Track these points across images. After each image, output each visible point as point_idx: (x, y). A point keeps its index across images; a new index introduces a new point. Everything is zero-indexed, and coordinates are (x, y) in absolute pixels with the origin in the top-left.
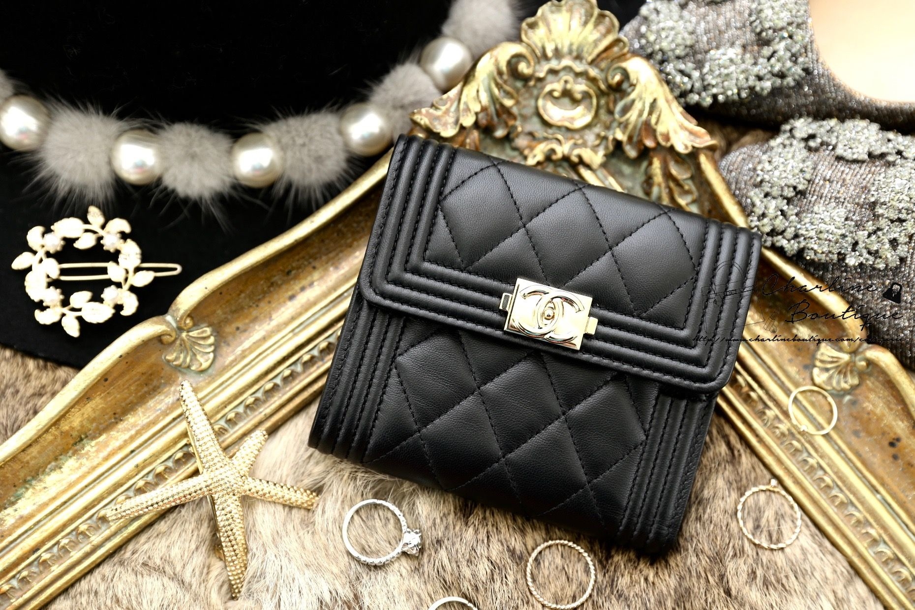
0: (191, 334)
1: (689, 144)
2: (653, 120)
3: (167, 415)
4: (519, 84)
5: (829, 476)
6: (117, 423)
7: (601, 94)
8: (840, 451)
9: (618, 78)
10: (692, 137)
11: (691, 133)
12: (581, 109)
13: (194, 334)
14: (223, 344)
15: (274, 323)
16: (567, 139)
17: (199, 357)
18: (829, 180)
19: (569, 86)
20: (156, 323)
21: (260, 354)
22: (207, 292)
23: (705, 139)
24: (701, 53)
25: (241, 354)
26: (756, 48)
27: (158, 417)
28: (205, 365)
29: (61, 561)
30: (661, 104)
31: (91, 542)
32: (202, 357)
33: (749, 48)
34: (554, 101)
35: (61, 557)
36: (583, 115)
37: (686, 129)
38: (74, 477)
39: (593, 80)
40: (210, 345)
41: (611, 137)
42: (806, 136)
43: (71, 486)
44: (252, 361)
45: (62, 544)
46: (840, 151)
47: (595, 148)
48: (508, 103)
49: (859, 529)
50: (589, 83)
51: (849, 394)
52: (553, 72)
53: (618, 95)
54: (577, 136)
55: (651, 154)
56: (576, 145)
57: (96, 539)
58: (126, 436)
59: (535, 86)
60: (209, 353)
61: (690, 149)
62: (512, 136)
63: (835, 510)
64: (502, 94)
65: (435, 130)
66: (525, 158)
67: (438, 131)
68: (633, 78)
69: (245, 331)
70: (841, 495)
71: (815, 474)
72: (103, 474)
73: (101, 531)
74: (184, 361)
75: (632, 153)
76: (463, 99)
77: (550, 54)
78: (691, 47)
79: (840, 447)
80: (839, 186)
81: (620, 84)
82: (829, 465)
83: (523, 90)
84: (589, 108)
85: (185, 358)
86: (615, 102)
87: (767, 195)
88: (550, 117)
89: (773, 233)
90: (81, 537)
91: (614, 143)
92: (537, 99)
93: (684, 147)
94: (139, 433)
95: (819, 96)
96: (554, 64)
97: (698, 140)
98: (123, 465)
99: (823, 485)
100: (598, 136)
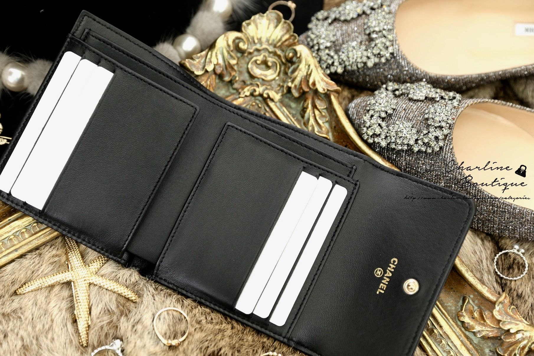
2: (308, 76)
4: (239, 55)
7: (282, 63)
9: (291, 55)
10: (327, 86)
11: (327, 83)
12: (270, 72)
16: (262, 85)
19: (265, 58)
23: (333, 86)
24: (338, 46)
26: (367, 43)
30: (313, 67)
33: (364, 43)
34: (257, 65)
36: (272, 74)
39: (279, 56)
41: (285, 86)
42: (394, 89)
46: (411, 96)
47: (277, 91)
48: (233, 62)
50: (276, 58)
52: (257, 50)
53: (290, 64)
54: (268, 84)
55: (307, 95)
56: (267, 89)
59: (247, 56)
61: (326, 91)
62: (233, 82)
64: (229, 57)
65: (191, 70)
66: (240, 93)
67: (193, 71)
68: (299, 54)
75: (296, 94)
77: (256, 41)
78: (334, 42)
81: (292, 58)
83: (241, 58)
84: (275, 71)
86: (289, 68)
88: (255, 73)
91: (287, 89)
92: (248, 64)
93: (323, 90)
95: (400, 70)
96: (258, 46)
97: (330, 87)
100: (279, 85)
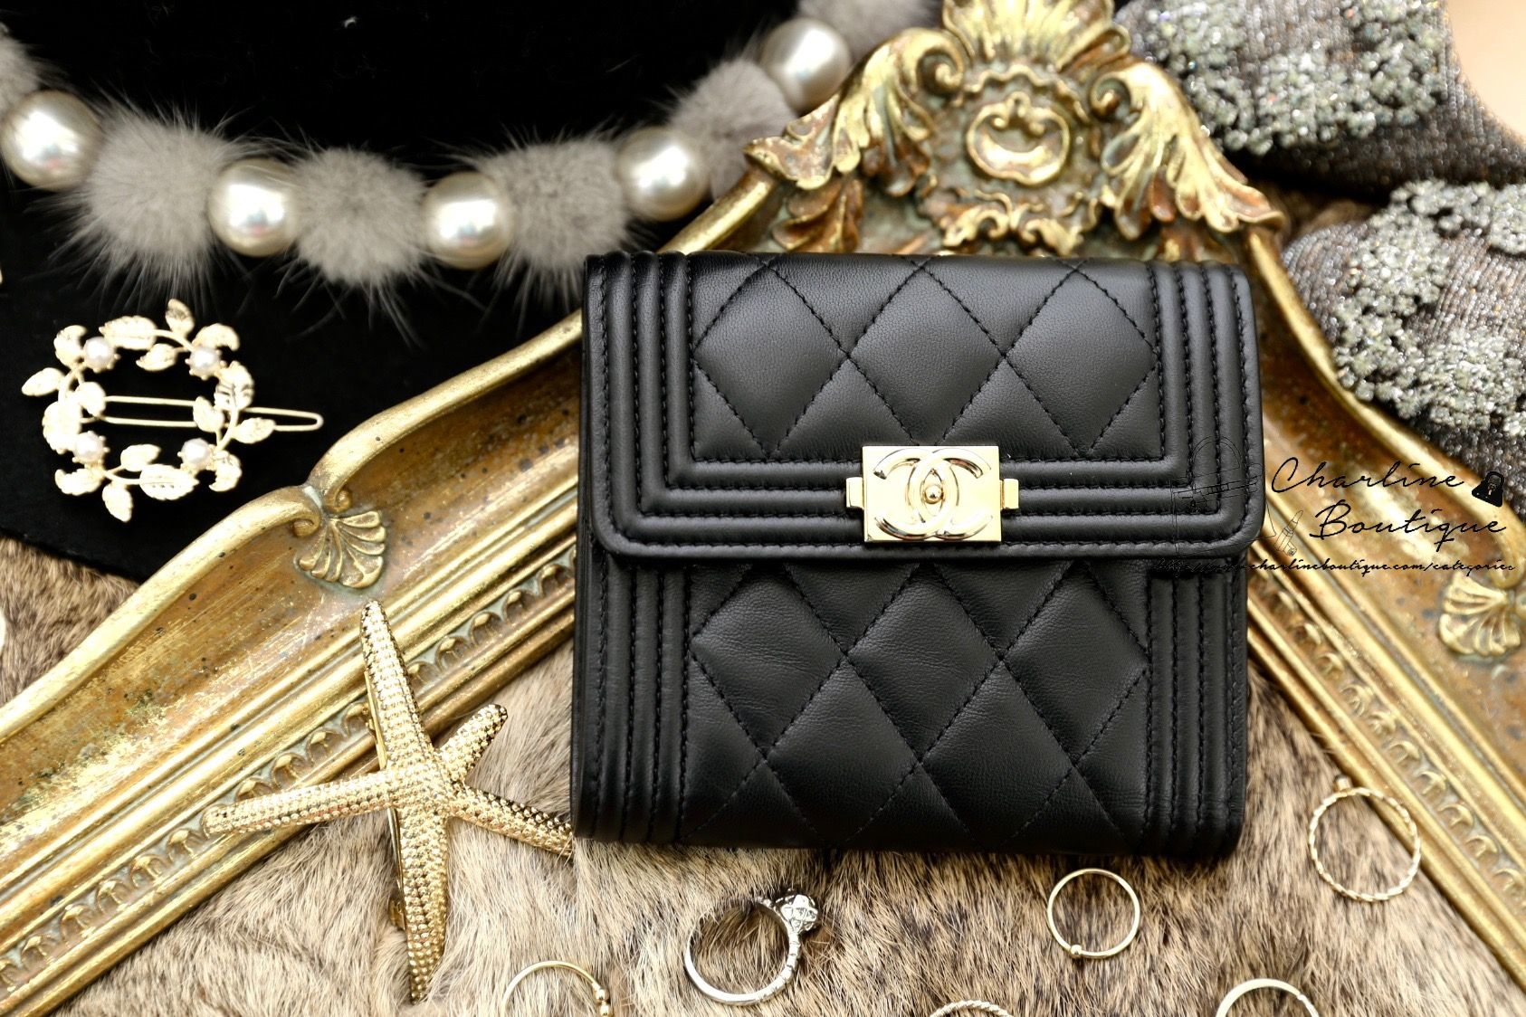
0: (346, 521)
1: (1234, 216)
2: (1170, 174)
3: (299, 664)
4: (935, 103)
5: (1467, 805)
6: (207, 676)
7: (1077, 125)
8: (1485, 762)
9: (1109, 98)
10: (1238, 205)
12: (1040, 152)
13: (352, 521)
14: (400, 543)
15: (492, 508)
16: (1017, 202)
17: (356, 563)
18: (1476, 287)
19: (1022, 112)
20: (287, 498)
21: (467, 562)
22: (380, 445)
23: (1261, 209)
24: (1252, 61)
25: (432, 561)
26: (1351, 54)
27: (282, 667)
28: (368, 578)
29: (101, 921)
30: (1185, 143)
31: (156, 888)
32: (363, 563)
33: (1339, 55)
34: (994, 134)
35: (101, 912)
36: (1046, 162)
37: (1228, 190)
38: (127, 771)
39: (1065, 101)
40: (378, 543)
41: (1094, 202)
42: (1435, 210)
43: (121, 786)
44: (453, 573)
45: (103, 889)
46: (1495, 239)
47: (1065, 220)
48: (917, 133)
49: (1517, 899)
50: (1058, 106)
51: (1502, 662)
52: (995, 84)
53: (1107, 128)
54: (1034, 198)
55: (1164, 231)
56: (1031, 214)
57: (164, 882)
58: (224, 700)
59: (962, 108)
60: (376, 556)
61: (1235, 225)
62: (919, 194)
63: (1477, 864)
64: (907, 118)
65: (788, 177)
66: (943, 233)
67: (794, 178)
68: (1136, 99)
69: (440, 520)
70: (1486, 839)
71: (1443, 801)
72: (180, 766)
73: (173, 869)
74: (331, 569)
75: (1131, 230)
76: (840, 123)
77: (990, 52)
78: (1238, 49)
79: (1485, 755)
80: (1494, 297)
81: (1112, 108)
82: (1466, 786)
83: (942, 114)
84: (1055, 150)
85: (333, 564)
86: (1102, 142)
87: (1367, 310)
88: (989, 164)
89: (1376, 376)
90: (137, 877)
91: (1100, 211)
92: (965, 131)
93: (1223, 221)
94: (246, 696)
95: (1457, 143)
96: (997, 70)
97: (1248, 211)
98: (217, 750)
99: (1455, 820)
100: (1071, 198)
